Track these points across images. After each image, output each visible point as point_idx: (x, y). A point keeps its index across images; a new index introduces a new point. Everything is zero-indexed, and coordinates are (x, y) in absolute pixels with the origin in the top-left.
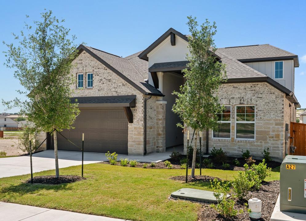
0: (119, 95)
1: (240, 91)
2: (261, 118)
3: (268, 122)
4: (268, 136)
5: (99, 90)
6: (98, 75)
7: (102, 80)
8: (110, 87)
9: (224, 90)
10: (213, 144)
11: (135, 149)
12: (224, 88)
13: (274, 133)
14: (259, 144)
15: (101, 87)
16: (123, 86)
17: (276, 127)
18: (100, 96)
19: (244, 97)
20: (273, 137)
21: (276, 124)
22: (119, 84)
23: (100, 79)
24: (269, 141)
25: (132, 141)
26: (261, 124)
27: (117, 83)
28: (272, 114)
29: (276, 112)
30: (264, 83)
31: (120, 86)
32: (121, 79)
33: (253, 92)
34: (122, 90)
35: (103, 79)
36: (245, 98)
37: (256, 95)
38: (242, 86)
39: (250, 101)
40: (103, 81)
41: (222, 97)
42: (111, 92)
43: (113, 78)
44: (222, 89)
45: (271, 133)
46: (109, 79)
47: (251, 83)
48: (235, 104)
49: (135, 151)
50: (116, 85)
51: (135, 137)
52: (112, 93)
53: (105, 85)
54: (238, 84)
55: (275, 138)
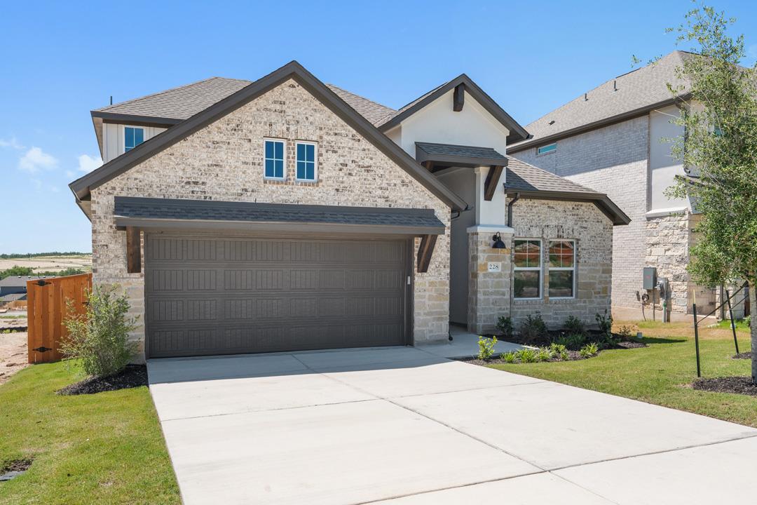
0: (392, 207)
1: (558, 214)
2: (585, 262)
3: (593, 267)
4: (593, 291)
5: (337, 190)
6: (336, 152)
7: (346, 165)
8: (370, 184)
9: (534, 210)
10: (516, 310)
11: (431, 331)
12: (535, 207)
13: (600, 286)
14: (582, 304)
15: (342, 182)
16: (403, 185)
17: (604, 275)
18: (340, 205)
19: (563, 225)
20: (599, 293)
21: (603, 272)
22: (394, 181)
23: (342, 162)
24: (594, 299)
25: (425, 314)
26: (586, 272)
27: (387, 177)
28: (599, 255)
29: (604, 252)
30: (589, 204)
31: (395, 185)
32: (398, 168)
33: (575, 217)
34: (399, 194)
35: (350, 163)
36: (565, 227)
37: (579, 223)
38: (560, 205)
39: (571, 233)
40: (348, 167)
41: (531, 224)
42: (372, 197)
43: (378, 164)
44: (531, 209)
45: (598, 286)
46: (367, 164)
47: (572, 203)
48: (550, 236)
49: (431, 334)
50: (385, 181)
51: (431, 303)
52: (374, 199)
53: (357, 178)
54: (556, 202)
55: (603, 293)
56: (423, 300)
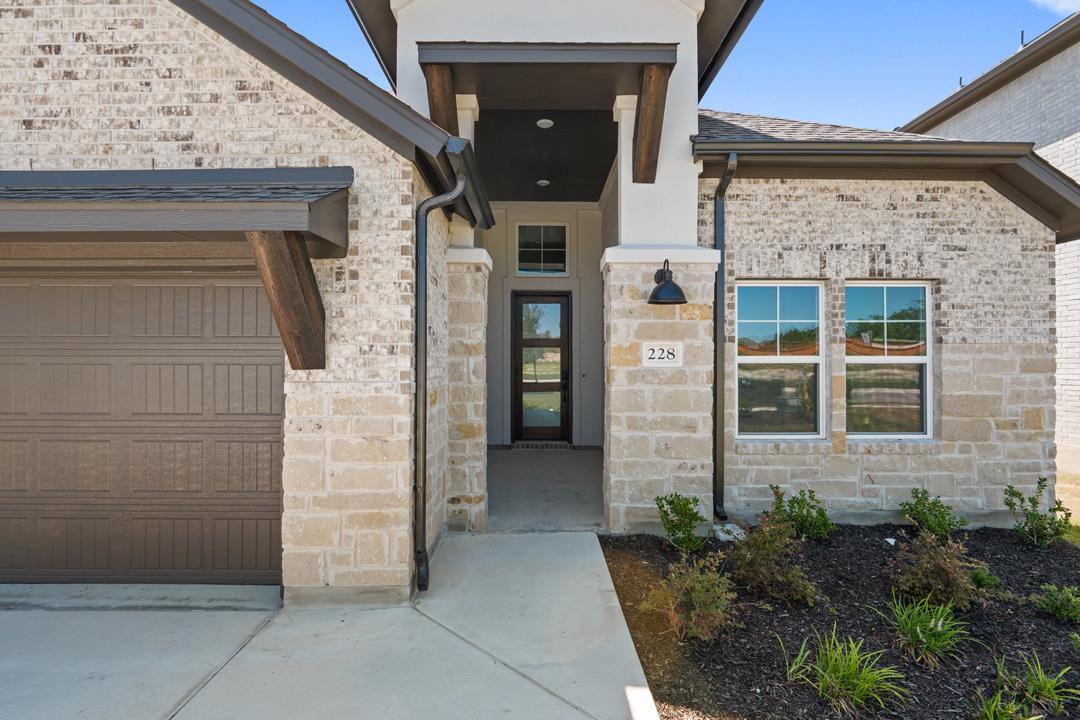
0: (205, 166)
1: (871, 215)
2: (964, 340)
3: (991, 356)
4: (991, 421)
5: (28, 124)
6: (26, 14)
7: (58, 49)
8: (131, 100)
9: (794, 207)
10: (741, 466)
11: (341, 560)
12: (798, 198)
13: (1018, 407)
14: (956, 455)
15: (44, 100)
16: (243, 98)
17: (1028, 377)
18: (37, 167)
19: (889, 244)
20: (1014, 425)
21: (1027, 368)
22: (212, 88)
23: (45, 41)
24: (999, 444)
25: (317, 502)
26: (968, 369)
27: (189, 74)
28: (1009, 321)
29: (1027, 314)
30: (972, 183)
31: (215, 98)
32: (226, 47)
33: (928, 221)
34: (231, 126)
35: (68, 44)
36: (894, 249)
37: (941, 237)
38: (877, 191)
39: (916, 263)
40: (64, 54)
41: (785, 242)
42: (140, 138)
43: (160, 39)
44: (785, 206)
45: (1006, 406)
46: (122, 41)
47: (917, 183)
48: (847, 273)
49: (343, 569)
50: (181, 89)
51: (340, 467)
52: (146, 145)
53: (90, 85)
54: (862, 184)
55: (1026, 425)
56: (312, 458)
